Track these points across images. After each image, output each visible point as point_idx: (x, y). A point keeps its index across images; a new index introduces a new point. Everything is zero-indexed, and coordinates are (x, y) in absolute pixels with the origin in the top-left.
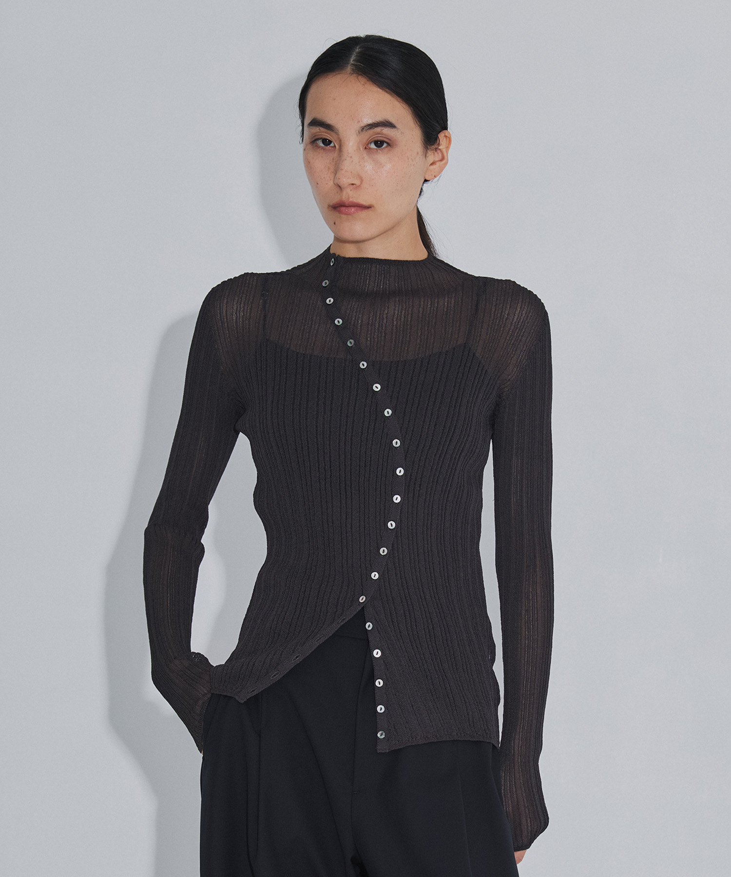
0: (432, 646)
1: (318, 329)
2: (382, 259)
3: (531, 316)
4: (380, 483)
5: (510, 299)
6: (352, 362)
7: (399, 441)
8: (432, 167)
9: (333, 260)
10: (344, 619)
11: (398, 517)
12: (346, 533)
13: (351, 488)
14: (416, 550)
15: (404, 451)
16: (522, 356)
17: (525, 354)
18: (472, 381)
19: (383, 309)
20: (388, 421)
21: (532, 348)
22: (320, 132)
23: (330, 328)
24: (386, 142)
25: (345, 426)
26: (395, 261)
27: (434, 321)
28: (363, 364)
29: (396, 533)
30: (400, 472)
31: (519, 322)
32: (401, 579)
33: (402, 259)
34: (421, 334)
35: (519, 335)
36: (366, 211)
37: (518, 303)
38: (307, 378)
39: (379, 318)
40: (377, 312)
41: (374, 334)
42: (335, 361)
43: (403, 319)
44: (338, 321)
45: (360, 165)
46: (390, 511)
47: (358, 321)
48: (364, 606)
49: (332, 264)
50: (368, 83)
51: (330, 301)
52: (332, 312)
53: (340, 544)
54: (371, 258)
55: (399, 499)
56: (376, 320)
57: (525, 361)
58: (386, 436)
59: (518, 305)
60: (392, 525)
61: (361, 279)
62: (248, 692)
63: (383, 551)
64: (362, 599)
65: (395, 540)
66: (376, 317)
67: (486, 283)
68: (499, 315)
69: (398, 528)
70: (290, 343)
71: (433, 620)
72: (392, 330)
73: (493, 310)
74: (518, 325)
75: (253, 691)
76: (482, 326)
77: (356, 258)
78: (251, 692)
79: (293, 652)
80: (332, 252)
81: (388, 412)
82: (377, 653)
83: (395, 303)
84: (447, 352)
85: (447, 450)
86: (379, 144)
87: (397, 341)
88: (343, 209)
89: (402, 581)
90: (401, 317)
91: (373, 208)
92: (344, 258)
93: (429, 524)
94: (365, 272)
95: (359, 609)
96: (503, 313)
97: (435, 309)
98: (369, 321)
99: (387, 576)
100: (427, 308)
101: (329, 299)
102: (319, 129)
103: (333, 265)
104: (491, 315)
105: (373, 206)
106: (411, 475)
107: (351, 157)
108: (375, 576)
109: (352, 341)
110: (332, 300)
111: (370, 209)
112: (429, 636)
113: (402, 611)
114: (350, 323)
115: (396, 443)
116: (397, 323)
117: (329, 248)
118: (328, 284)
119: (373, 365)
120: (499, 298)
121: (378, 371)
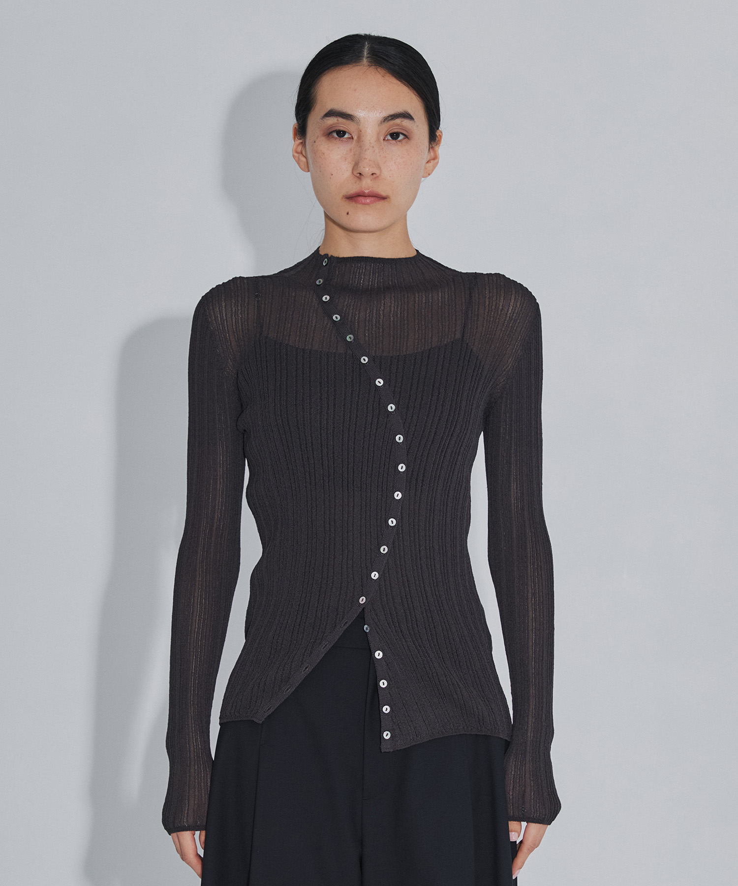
0: (434, 645)
1: (315, 325)
2: (376, 258)
3: (526, 307)
4: (382, 480)
5: (502, 291)
6: (353, 358)
7: (402, 437)
8: (427, 165)
9: (326, 260)
10: (346, 623)
11: (399, 514)
12: (348, 533)
13: (353, 485)
14: (418, 547)
15: (407, 446)
16: (517, 347)
17: (519, 344)
18: (472, 374)
19: (379, 306)
20: (392, 416)
21: (527, 338)
22: (338, 124)
23: (327, 324)
24: (403, 134)
25: (349, 422)
26: (388, 259)
27: (430, 316)
28: (364, 359)
29: (397, 530)
30: (402, 468)
31: (513, 313)
32: (402, 577)
33: (395, 257)
34: (418, 329)
35: (514, 326)
36: (383, 201)
37: (512, 294)
38: (308, 372)
39: (376, 314)
40: (373, 309)
41: (372, 330)
42: (335, 356)
43: (399, 316)
44: (336, 317)
45: (380, 156)
46: (391, 507)
47: (355, 318)
48: (364, 607)
49: (324, 265)
50: (388, 75)
51: (326, 298)
52: (328, 309)
53: (341, 544)
54: (366, 257)
55: (400, 496)
56: (372, 317)
57: (519, 351)
58: (389, 431)
59: (511, 296)
60: (392, 522)
61: (355, 278)
62: (264, 712)
63: (384, 549)
64: (362, 600)
65: (395, 538)
66: (373, 314)
67: (475, 278)
68: (493, 307)
69: (398, 525)
70: (289, 340)
71: (434, 618)
72: (390, 325)
73: (487, 303)
74: (512, 316)
75: (269, 710)
76: (478, 318)
77: (350, 257)
78: (267, 711)
79: (302, 664)
80: (322, 253)
81: (391, 408)
82: (379, 655)
83: (391, 299)
84: (446, 345)
85: (448, 445)
86: (395, 136)
87: (395, 337)
88: (361, 199)
89: (403, 579)
90: (397, 312)
91: (388, 200)
92: (338, 258)
93: (431, 520)
94: (359, 271)
95: (360, 611)
96: (498, 305)
97: (430, 304)
98: (366, 317)
99: (387, 575)
100: (422, 304)
101: (325, 296)
102: (338, 120)
103: (326, 265)
104: (485, 307)
105: (389, 198)
106: (413, 471)
107: (373, 147)
108: (375, 575)
109: (351, 336)
110: (328, 298)
111: (385, 200)
112: (431, 634)
113: (402, 611)
114: (347, 319)
115: (399, 438)
116: (394, 319)
117: (318, 250)
118: (322, 282)
119: (374, 360)
120: (491, 291)
121: (380, 365)
